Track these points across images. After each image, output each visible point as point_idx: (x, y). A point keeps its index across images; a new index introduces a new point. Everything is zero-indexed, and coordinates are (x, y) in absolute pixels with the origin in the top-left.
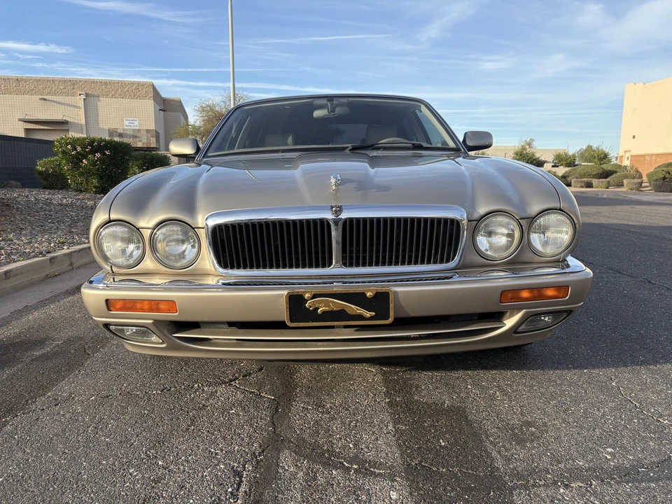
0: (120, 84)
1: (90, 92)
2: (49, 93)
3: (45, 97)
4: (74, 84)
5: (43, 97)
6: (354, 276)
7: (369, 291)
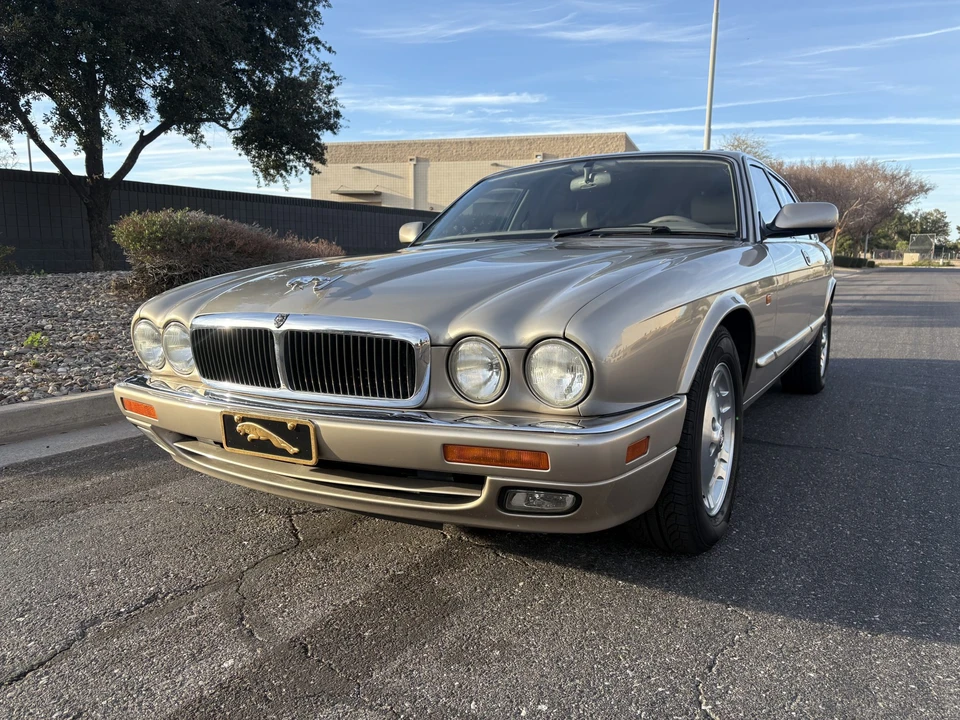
0: (585, 139)
1: (548, 152)
2: (502, 157)
3: (497, 162)
4: (530, 144)
5: (495, 162)
6: (295, 401)
7: (290, 421)
